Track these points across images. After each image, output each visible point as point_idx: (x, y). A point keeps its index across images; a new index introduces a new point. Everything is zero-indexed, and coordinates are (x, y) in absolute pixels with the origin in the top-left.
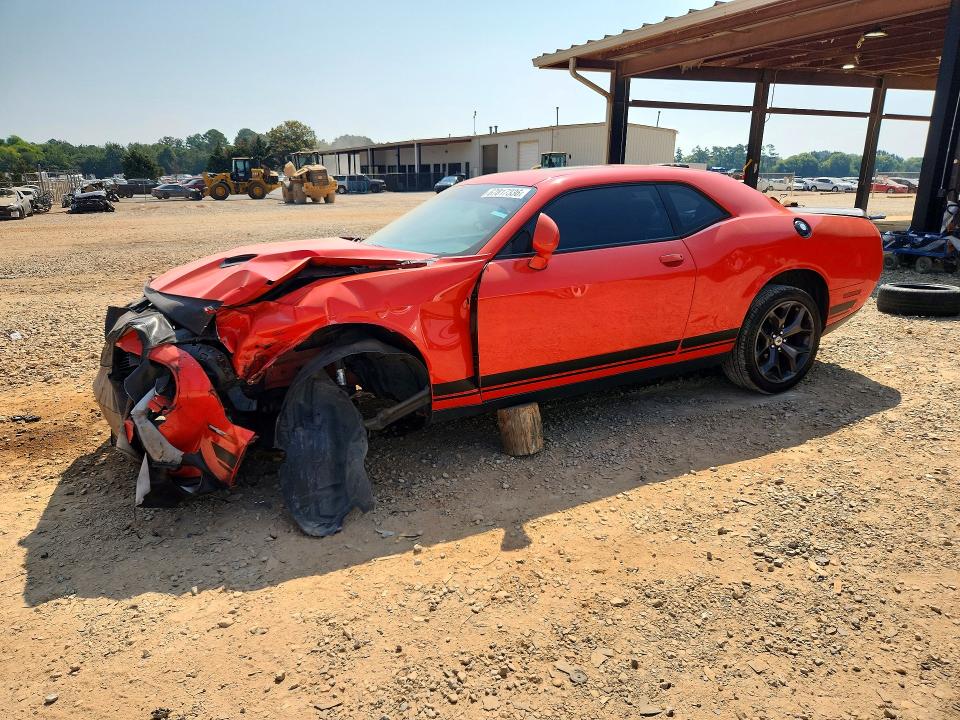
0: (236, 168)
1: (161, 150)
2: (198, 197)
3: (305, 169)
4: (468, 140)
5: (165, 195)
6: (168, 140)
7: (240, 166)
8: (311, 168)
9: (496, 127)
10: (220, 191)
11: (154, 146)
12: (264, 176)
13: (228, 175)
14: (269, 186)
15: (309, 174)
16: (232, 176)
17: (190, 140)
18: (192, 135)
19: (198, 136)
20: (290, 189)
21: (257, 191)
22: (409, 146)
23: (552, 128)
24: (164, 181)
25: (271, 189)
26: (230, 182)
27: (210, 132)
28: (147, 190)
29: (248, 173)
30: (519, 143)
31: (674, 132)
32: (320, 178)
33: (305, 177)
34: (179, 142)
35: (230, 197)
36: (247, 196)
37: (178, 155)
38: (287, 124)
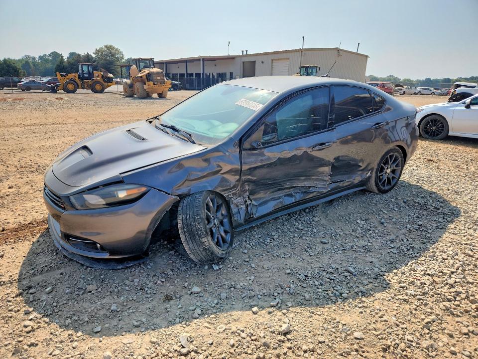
0: (82, 71)
1: (24, 62)
2: (54, 90)
3: (147, 71)
4: (233, 58)
5: (27, 88)
6: (27, 57)
7: (85, 69)
8: (151, 70)
9: (247, 51)
10: (70, 87)
11: (19, 60)
12: (103, 77)
13: (76, 75)
14: (106, 84)
15: (148, 75)
16: (79, 77)
17: (40, 58)
18: (42, 54)
19: (45, 55)
20: (131, 86)
21: (98, 87)
22: (197, 60)
23: (301, 51)
24: (25, 80)
25: (108, 86)
26: (77, 80)
27: (52, 53)
28: (15, 85)
29: (91, 75)
30: (272, 60)
31: (367, 57)
32: (159, 78)
33: (145, 77)
34: (34, 58)
35: (78, 91)
36: (90, 91)
37: (34, 65)
38: (106, 47)
